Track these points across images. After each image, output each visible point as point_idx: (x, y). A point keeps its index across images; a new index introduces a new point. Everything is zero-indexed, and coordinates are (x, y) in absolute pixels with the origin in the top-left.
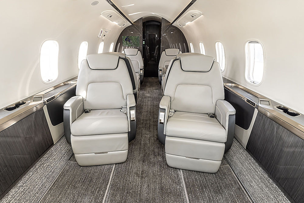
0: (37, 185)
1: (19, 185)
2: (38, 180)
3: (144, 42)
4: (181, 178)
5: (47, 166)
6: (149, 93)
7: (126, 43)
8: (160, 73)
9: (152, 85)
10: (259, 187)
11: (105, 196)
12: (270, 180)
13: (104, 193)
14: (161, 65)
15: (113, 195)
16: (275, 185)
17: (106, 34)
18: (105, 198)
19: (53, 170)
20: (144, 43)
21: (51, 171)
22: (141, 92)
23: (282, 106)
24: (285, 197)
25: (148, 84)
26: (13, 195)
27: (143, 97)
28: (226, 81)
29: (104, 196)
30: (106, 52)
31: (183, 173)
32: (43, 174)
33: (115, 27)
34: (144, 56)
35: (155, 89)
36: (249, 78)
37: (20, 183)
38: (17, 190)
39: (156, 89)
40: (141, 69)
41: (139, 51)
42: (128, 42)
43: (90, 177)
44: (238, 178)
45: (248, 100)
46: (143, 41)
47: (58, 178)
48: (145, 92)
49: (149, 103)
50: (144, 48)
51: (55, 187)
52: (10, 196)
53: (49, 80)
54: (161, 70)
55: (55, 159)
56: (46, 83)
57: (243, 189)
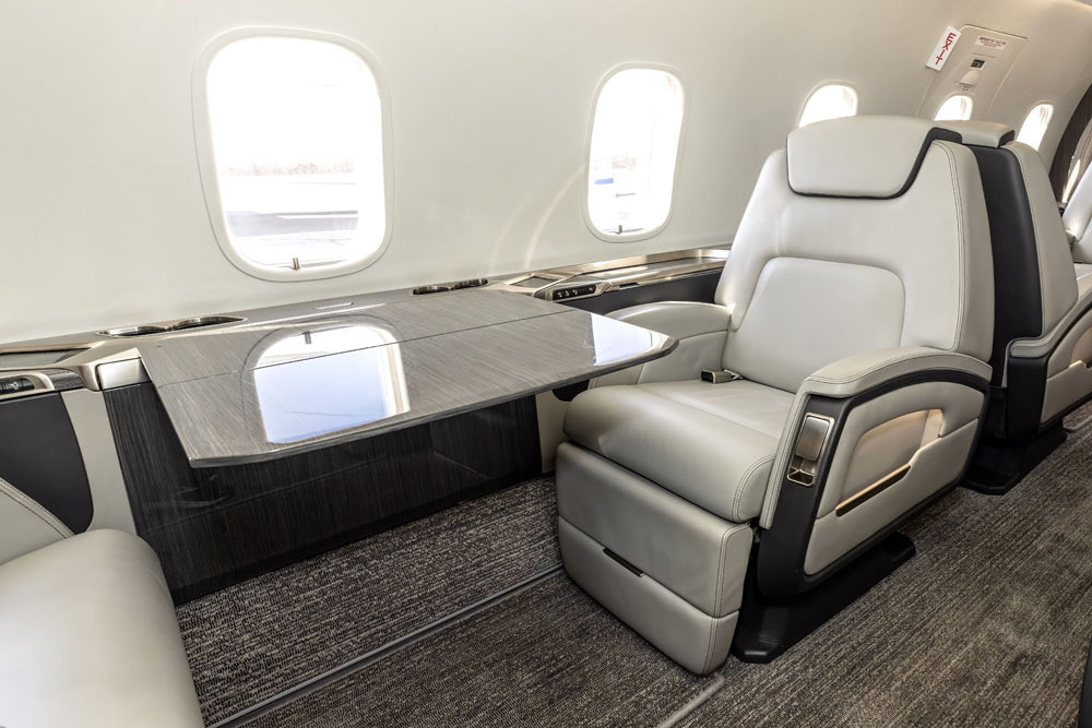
0: (407, 584)
1: (359, 553)
2: (421, 569)
5: (474, 539)
19: (486, 566)
21: (478, 565)
26: (326, 574)
32: (447, 559)
38: (345, 565)
43: (583, 675)
51: (465, 635)
52: (315, 574)
53: (620, 228)
55: (517, 528)
56: (604, 236)
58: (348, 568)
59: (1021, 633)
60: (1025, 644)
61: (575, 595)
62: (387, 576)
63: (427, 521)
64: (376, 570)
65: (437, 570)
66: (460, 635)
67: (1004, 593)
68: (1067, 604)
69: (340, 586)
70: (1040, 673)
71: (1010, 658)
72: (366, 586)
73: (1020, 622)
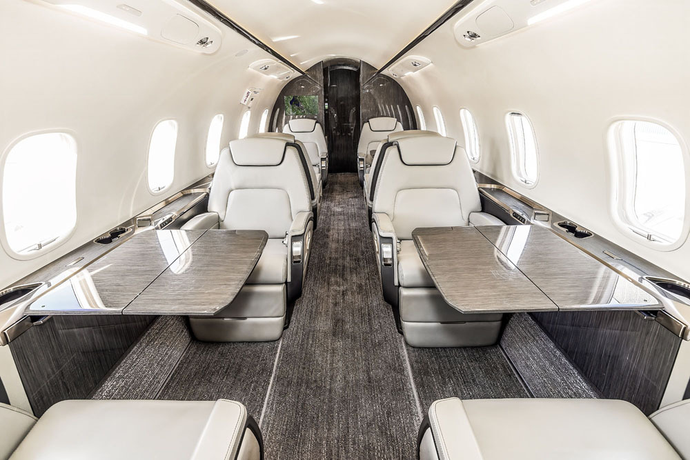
0: (145, 376)
1: (117, 375)
3: (326, 104)
4: (404, 360)
6: (341, 205)
7: (293, 108)
8: (361, 165)
9: (344, 189)
10: (540, 366)
11: (267, 396)
12: (557, 352)
13: (266, 390)
14: (362, 151)
15: (282, 394)
16: (564, 360)
17: (256, 97)
18: (266, 399)
19: (169, 353)
20: (327, 107)
21: (167, 354)
22: (324, 205)
23: (568, 222)
24: (579, 377)
25: (337, 187)
27: (329, 214)
28: (484, 180)
29: (265, 395)
30: (254, 135)
31: (408, 353)
33: (272, 82)
34: (327, 131)
35: (352, 198)
36: (520, 175)
37: (119, 372)
39: (355, 197)
40: (322, 159)
41: (317, 124)
42: (296, 107)
44: (508, 358)
45: (514, 213)
46: (325, 102)
47: (178, 367)
48: (333, 204)
49: (341, 226)
50: (327, 116)
54: (362, 160)
57: (517, 376)
58: (117, 383)
59: (339, 286)
60: (342, 288)
61: (205, 347)
62: (135, 378)
63: (136, 347)
64: (129, 378)
65: (153, 364)
66: (173, 385)
67: (329, 278)
68: (343, 275)
69: (119, 392)
70: (349, 293)
71: (341, 293)
72: (129, 386)
73: (337, 283)
